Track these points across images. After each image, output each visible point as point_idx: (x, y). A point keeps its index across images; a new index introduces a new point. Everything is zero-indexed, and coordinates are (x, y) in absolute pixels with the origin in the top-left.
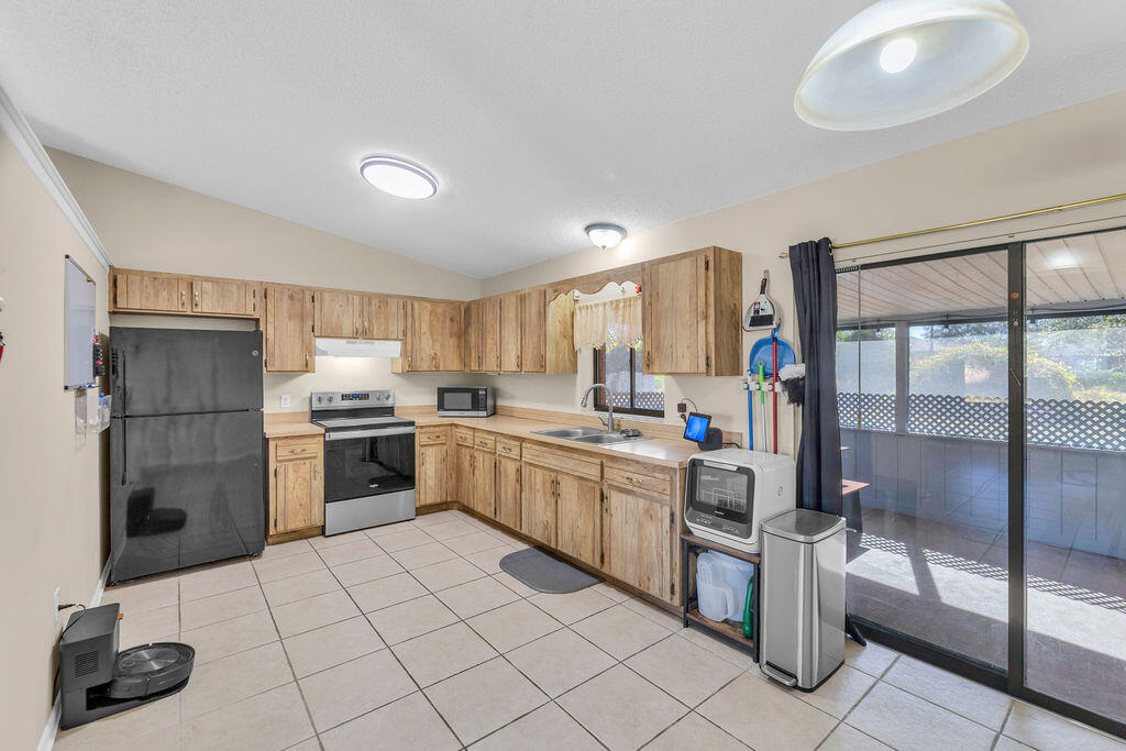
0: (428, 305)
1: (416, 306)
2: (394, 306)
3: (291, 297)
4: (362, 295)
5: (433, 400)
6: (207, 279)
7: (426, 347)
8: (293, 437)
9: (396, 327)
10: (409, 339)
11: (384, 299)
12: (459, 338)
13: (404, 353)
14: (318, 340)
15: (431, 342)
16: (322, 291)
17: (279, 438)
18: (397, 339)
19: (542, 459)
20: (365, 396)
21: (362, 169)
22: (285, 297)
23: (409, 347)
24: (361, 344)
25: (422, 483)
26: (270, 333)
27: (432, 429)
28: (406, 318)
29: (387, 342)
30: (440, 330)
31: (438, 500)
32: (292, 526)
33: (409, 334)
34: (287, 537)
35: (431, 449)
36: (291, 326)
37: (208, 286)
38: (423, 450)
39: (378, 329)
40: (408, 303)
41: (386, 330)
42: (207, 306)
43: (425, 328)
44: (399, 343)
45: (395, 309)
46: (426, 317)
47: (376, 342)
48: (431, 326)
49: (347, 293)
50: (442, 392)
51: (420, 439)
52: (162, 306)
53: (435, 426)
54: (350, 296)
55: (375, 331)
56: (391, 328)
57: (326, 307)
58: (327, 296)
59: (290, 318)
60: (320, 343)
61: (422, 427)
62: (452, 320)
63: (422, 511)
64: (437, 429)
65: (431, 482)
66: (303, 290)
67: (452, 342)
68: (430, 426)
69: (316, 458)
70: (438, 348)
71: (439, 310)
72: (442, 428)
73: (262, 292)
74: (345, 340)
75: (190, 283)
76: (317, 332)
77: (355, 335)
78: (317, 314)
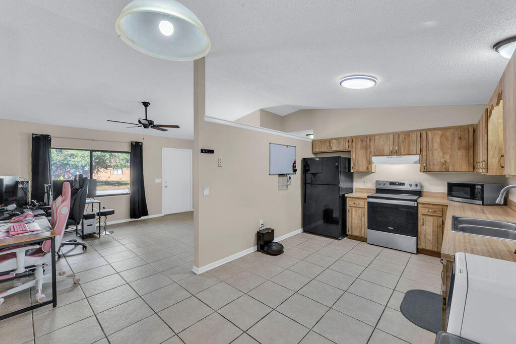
0: (440, 132)
1: (430, 134)
2: (414, 137)
3: (362, 141)
4: (394, 134)
5: (444, 189)
6: (335, 139)
7: (438, 157)
8: (356, 197)
9: (415, 147)
10: (424, 153)
11: (408, 134)
12: (467, 149)
13: (421, 161)
14: (373, 157)
15: (441, 154)
16: (374, 136)
17: (351, 198)
18: (416, 154)
20: (402, 184)
22: (360, 141)
23: (424, 158)
24: (394, 158)
25: (423, 235)
26: (353, 156)
27: (431, 206)
28: (421, 141)
29: (410, 156)
30: (449, 146)
32: (354, 234)
33: (424, 150)
34: (351, 237)
35: (429, 218)
36: (361, 153)
37: (334, 141)
38: (424, 217)
39: (404, 150)
40: (422, 135)
41: (409, 150)
42: (334, 149)
43: (436, 145)
44: (418, 156)
46: (437, 139)
47: (403, 156)
48: (442, 144)
49: (387, 134)
50: (450, 185)
51: (421, 211)
52: (323, 150)
53: (433, 205)
54: (388, 136)
55: (402, 151)
56: (412, 148)
57: (376, 142)
58: (377, 137)
59: (361, 149)
60: (374, 159)
61: (425, 204)
62: (460, 138)
63: (419, 251)
64: (435, 207)
65: (430, 237)
66: (367, 136)
67: (460, 154)
68: (430, 204)
69: (364, 208)
70: (447, 157)
71: (449, 134)
72: (438, 207)
73: (351, 140)
74: (386, 157)
75: (329, 141)
76: (372, 154)
77: (391, 154)
78: (372, 146)
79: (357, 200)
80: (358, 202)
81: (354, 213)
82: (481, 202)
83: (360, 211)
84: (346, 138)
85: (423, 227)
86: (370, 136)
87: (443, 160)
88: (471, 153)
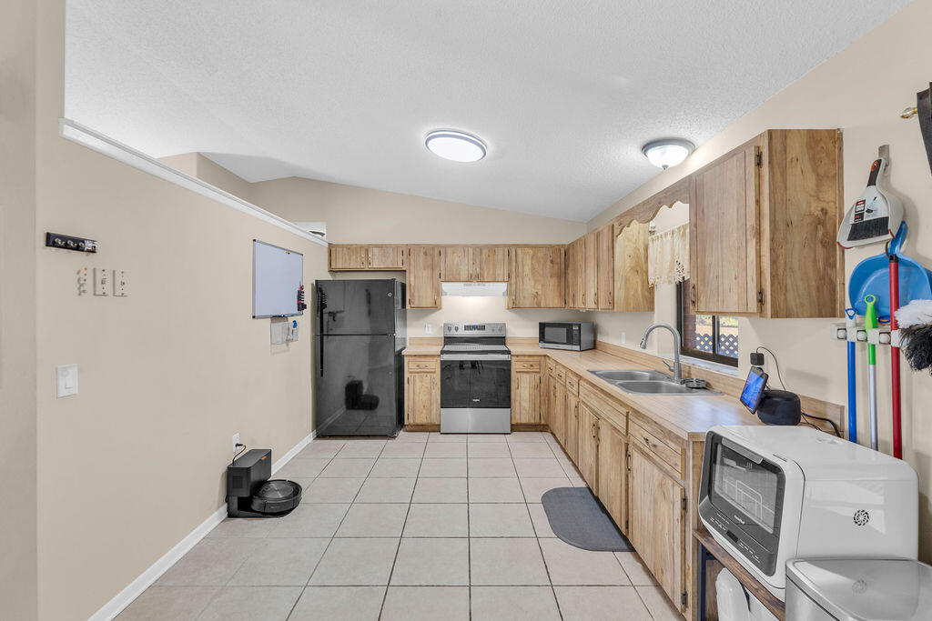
0: (531, 252)
1: (519, 252)
2: (500, 254)
3: (425, 254)
4: (475, 247)
5: (535, 333)
6: (376, 246)
7: (529, 287)
8: (420, 356)
9: (502, 271)
10: (513, 280)
11: (493, 249)
12: (559, 277)
13: (509, 293)
14: (443, 284)
15: (533, 283)
16: (446, 247)
17: (411, 356)
18: (503, 281)
19: (589, 399)
20: (482, 328)
21: (426, 143)
22: (422, 254)
23: (514, 287)
24: (475, 287)
25: (517, 404)
26: (411, 280)
27: (526, 358)
28: (510, 263)
29: (495, 284)
30: (541, 272)
31: (532, 421)
32: (418, 421)
33: (513, 276)
34: (416, 428)
35: (525, 375)
36: (425, 274)
37: (376, 250)
38: (518, 375)
39: (488, 274)
40: (511, 251)
41: (494, 274)
42: (376, 264)
43: (527, 269)
44: (505, 284)
45: (501, 256)
46: (528, 261)
47: (487, 284)
48: (533, 268)
49: (465, 247)
50: (542, 326)
51: (515, 367)
52: (353, 266)
53: (530, 356)
54: (466, 249)
55: (485, 275)
56: (498, 272)
57: (448, 259)
58: (449, 251)
59: (425, 269)
60: (445, 286)
61: (517, 356)
62: (552, 262)
63: (516, 428)
64: (531, 359)
65: (526, 404)
66: (433, 247)
67: (552, 283)
68: (525, 356)
69: (435, 372)
70: (539, 287)
71: (540, 254)
72: (536, 358)
73: (408, 251)
74: (462, 284)
75: (367, 249)
76: (442, 278)
77: (470, 280)
78: (442, 265)
79: (423, 359)
80: (423, 362)
81: (418, 383)
82: (577, 348)
83: (427, 379)
84: (397, 246)
85: (518, 391)
86: (438, 246)
87: (534, 291)
88: (563, 284)
